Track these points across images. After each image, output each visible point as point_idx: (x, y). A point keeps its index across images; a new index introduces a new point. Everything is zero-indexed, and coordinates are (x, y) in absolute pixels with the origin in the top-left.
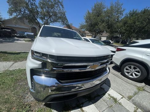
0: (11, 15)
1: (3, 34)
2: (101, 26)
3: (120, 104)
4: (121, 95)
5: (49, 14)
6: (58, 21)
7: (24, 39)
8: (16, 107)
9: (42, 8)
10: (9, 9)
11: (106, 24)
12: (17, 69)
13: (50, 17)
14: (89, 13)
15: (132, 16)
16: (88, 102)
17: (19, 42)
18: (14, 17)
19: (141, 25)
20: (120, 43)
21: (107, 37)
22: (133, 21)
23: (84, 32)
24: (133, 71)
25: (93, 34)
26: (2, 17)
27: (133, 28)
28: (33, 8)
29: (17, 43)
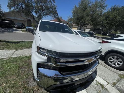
0: (10, 9)
1: (3, 25)
2: (86, 20)
3: (107, 90)
4: (107, 82)
5: (42, 8)
6: (50, 14)
7: (21, 29)
8: (22, 91)
9: (36, 3)
10: (8, 3)
11: (91, 18)
12: (19, 56)
13: (43, 10)
14: (76, 8)
15: (114, 11)
16: (80, 87)
17: (17, 32)
18: (13, 10)
19: (121, 19)
20: (101, 34)
21: (90, 29)
22: (115, 15)
23: (71, 24)
24: (116, 61)
25: (79, 26)
26: (3, 10)
27: (114, 22)
28: (29, 3)
29: (16, 33)
